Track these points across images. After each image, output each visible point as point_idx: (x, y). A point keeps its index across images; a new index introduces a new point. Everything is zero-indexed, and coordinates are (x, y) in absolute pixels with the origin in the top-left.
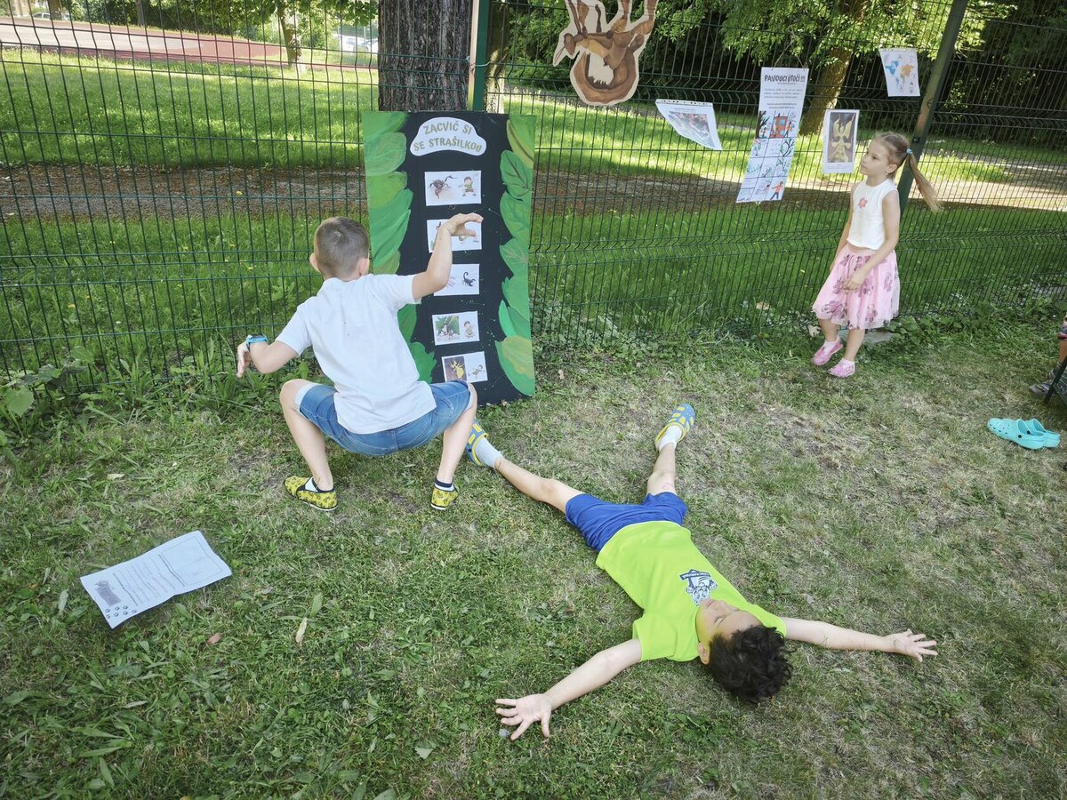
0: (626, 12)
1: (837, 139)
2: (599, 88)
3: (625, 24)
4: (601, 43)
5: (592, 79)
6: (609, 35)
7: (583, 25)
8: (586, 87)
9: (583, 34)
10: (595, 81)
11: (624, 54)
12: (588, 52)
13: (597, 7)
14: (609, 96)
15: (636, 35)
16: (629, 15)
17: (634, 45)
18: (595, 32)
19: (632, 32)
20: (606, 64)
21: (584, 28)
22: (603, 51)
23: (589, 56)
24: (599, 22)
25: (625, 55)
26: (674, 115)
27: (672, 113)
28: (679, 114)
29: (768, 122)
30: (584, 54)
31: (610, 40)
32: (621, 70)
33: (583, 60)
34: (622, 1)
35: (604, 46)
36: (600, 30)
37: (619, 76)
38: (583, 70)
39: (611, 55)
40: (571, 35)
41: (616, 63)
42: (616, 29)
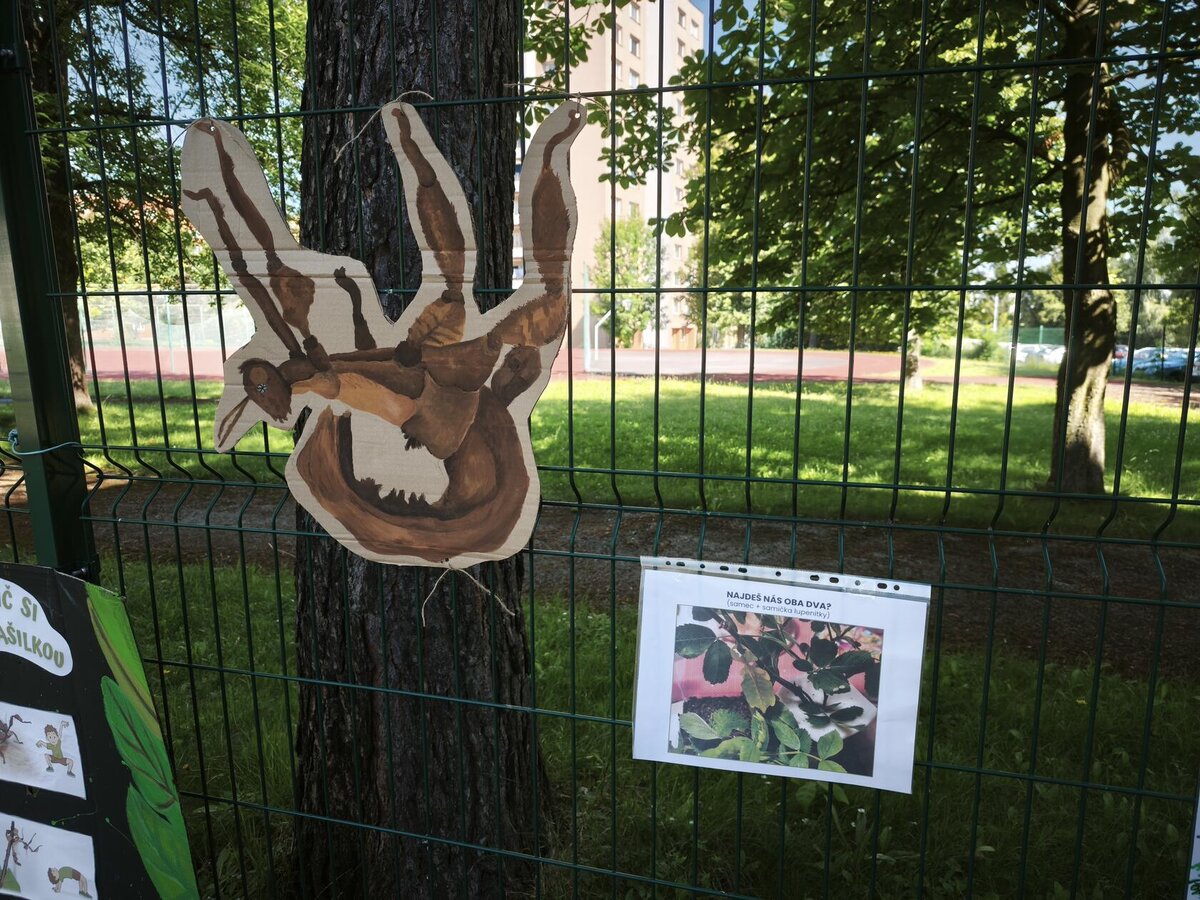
0: (453, 278)
2: (402, 514)
3: (459, 316)
4: (380, 378)
5: (369, 488)
6: (407, 353)
7: (305, 331)
8: (355, 510)
9: (310, 361)
10: (383, 494)
11: (473, 410)
12: (339, 408)
13: (341, 277)
14: (444, 540)
15: (506, 349)
16: (467, 289)
17: (506, 380)
18: (349, 346)
19: (493, 340)
20: (413, 442)
21: (311, 341)
22: (397, 405)
23: (345, 422)
24: (359, 320)
25: (481, 413)
26: (712, 624)
27: (701, 613)
28: (742, 616)
30: (327, 415)
31: (412, 372)
32: (473, 459)
33: (325, 433)
34: (433, 245)
35: (397, 388)
36: (372, 343)
37: (467, 480)
38: (332, 462)
39: (428, 415)
40: (266, 364)
41: (450, 438)
42: (430, 335)
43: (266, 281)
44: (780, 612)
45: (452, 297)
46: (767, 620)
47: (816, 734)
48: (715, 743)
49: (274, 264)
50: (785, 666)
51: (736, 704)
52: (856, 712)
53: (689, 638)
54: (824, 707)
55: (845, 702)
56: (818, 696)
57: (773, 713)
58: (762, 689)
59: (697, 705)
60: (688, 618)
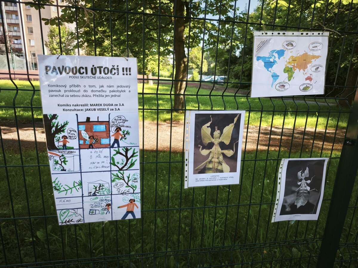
29: (67, 128)
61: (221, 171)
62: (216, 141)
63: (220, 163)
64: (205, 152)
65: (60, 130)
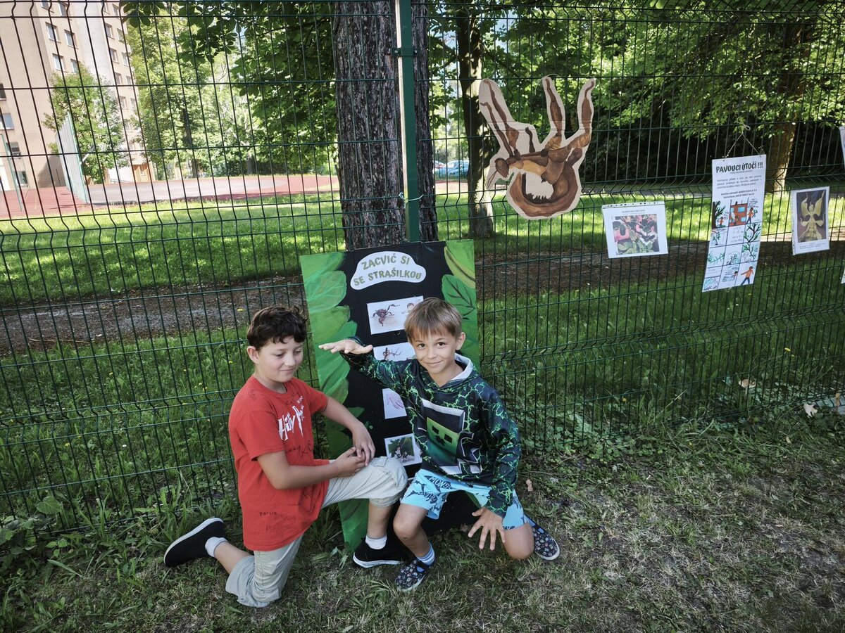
0: (559, 130)
1: (808, 218)
2: (539, 203)
3: (560, 140)
4: (536, 161)
5: (531, 196)
6: (544, 153)
7: (515, 148)
8: (525, 204)
9: (516, 157)
10: (534, 198)
11: (562, 169)
12: (522, 172)
13: (527, 130)
14: (551, 209)
15: (573, 149)
16: (563, 132)
17: (572, 158)
18: (527, 151)
19: (569, 147)
20: (544, 180)
21: (516, 151)
22: (540, 169)
23: (524, 176)
24: (531, 143)
25: (564, 169)
26: (620, 220)
27: (617, 218)
28: (626, 217)
29: (724, 211)
30: (519, 175)
31: (545, 158)
32: (561, 183)
33: (518, 180)
34: (554, 120)
35: (540, 164)
36: (534, 150)
37: (559, 190)
38: (520, 189)
39: (548, 171)
40: (502, 159)
41: (554, 178)
42: (551, 147)
43: (504, 132)
44: (634, 215)
45: (558, 135)
46: (632, 217)
47: (646, 244)
48: (626, 251)
49: (507, 126)
50: (637, 227)
51: (628, 240)
52: (654, 236)
53: (616, 225)
54: (647, 237)
55: (651, 234)
56: (645, 234)
57: (637, 240)
58: (634, 236)
59: (620, 242)
60: (615, 220)
61: (816, 239)
62: (811, 214)
63: (815, 232)
64: (804, 224)
65: (720, 213)
